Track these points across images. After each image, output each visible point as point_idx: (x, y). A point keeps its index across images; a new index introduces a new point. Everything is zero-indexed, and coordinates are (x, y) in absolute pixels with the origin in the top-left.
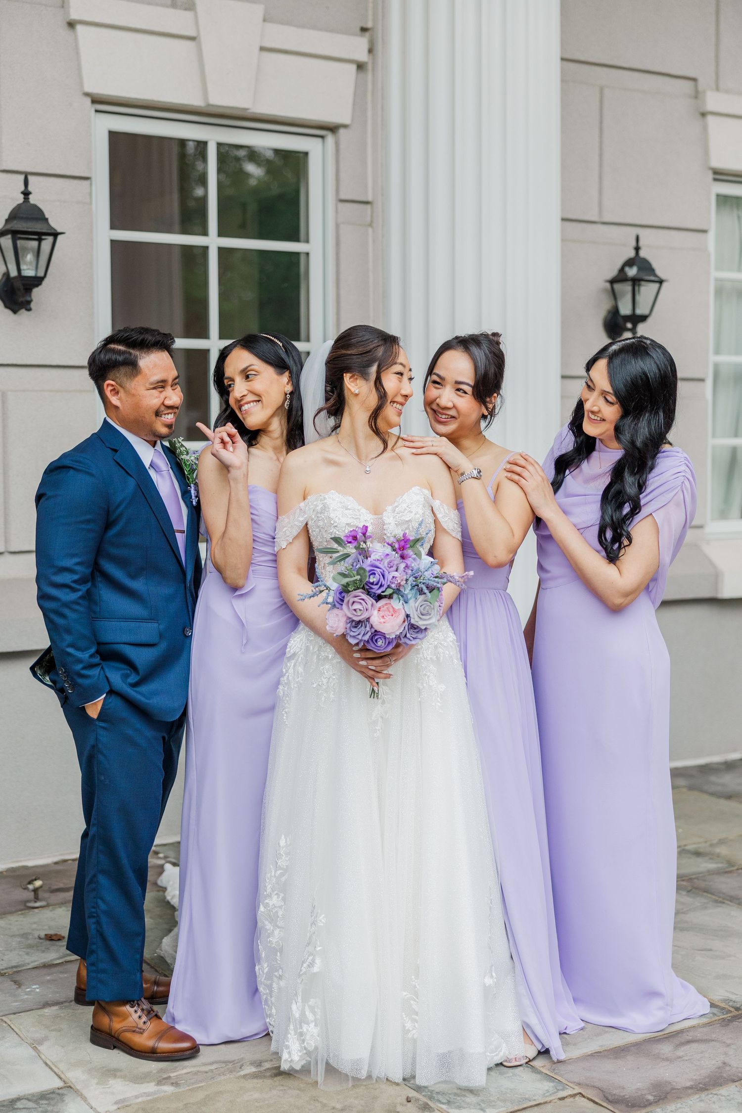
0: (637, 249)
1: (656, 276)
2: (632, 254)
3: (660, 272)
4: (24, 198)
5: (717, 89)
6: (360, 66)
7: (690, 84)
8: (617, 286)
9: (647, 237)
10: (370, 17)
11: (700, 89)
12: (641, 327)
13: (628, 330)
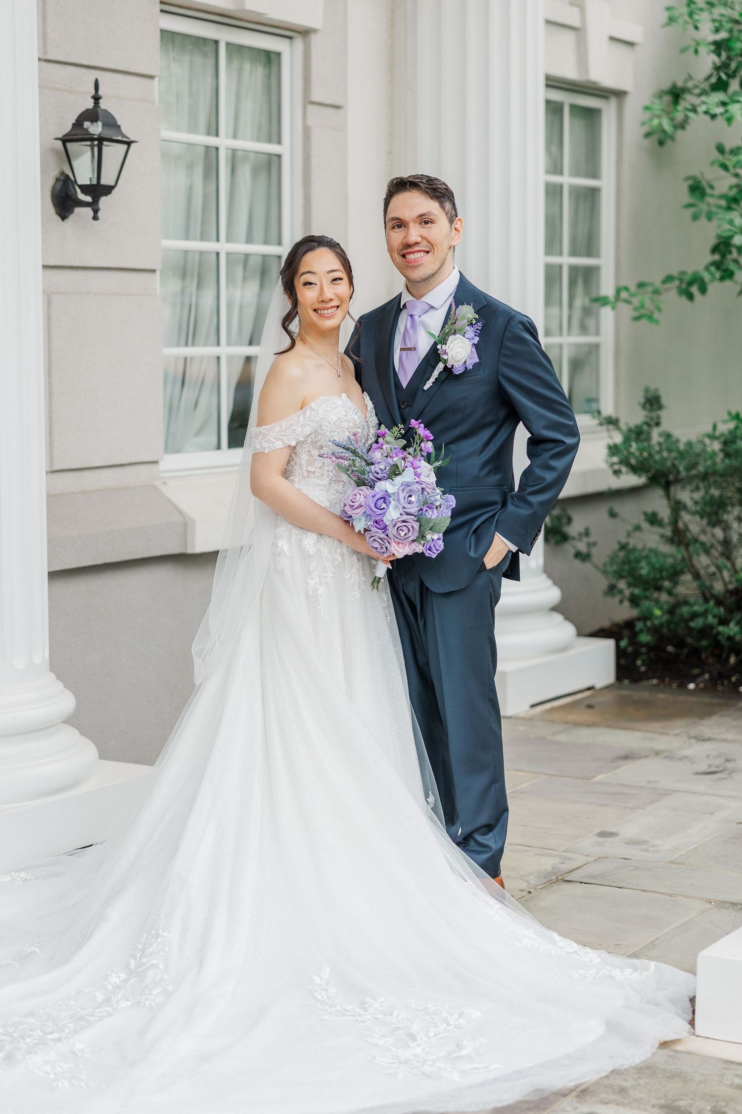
0: (97, 98)
1: (124, 136)
2: (90, 104)
3: (128, 130)
8: (68, 145)
9: (107, 84)
12: (103, 201)
13: (86, 204)
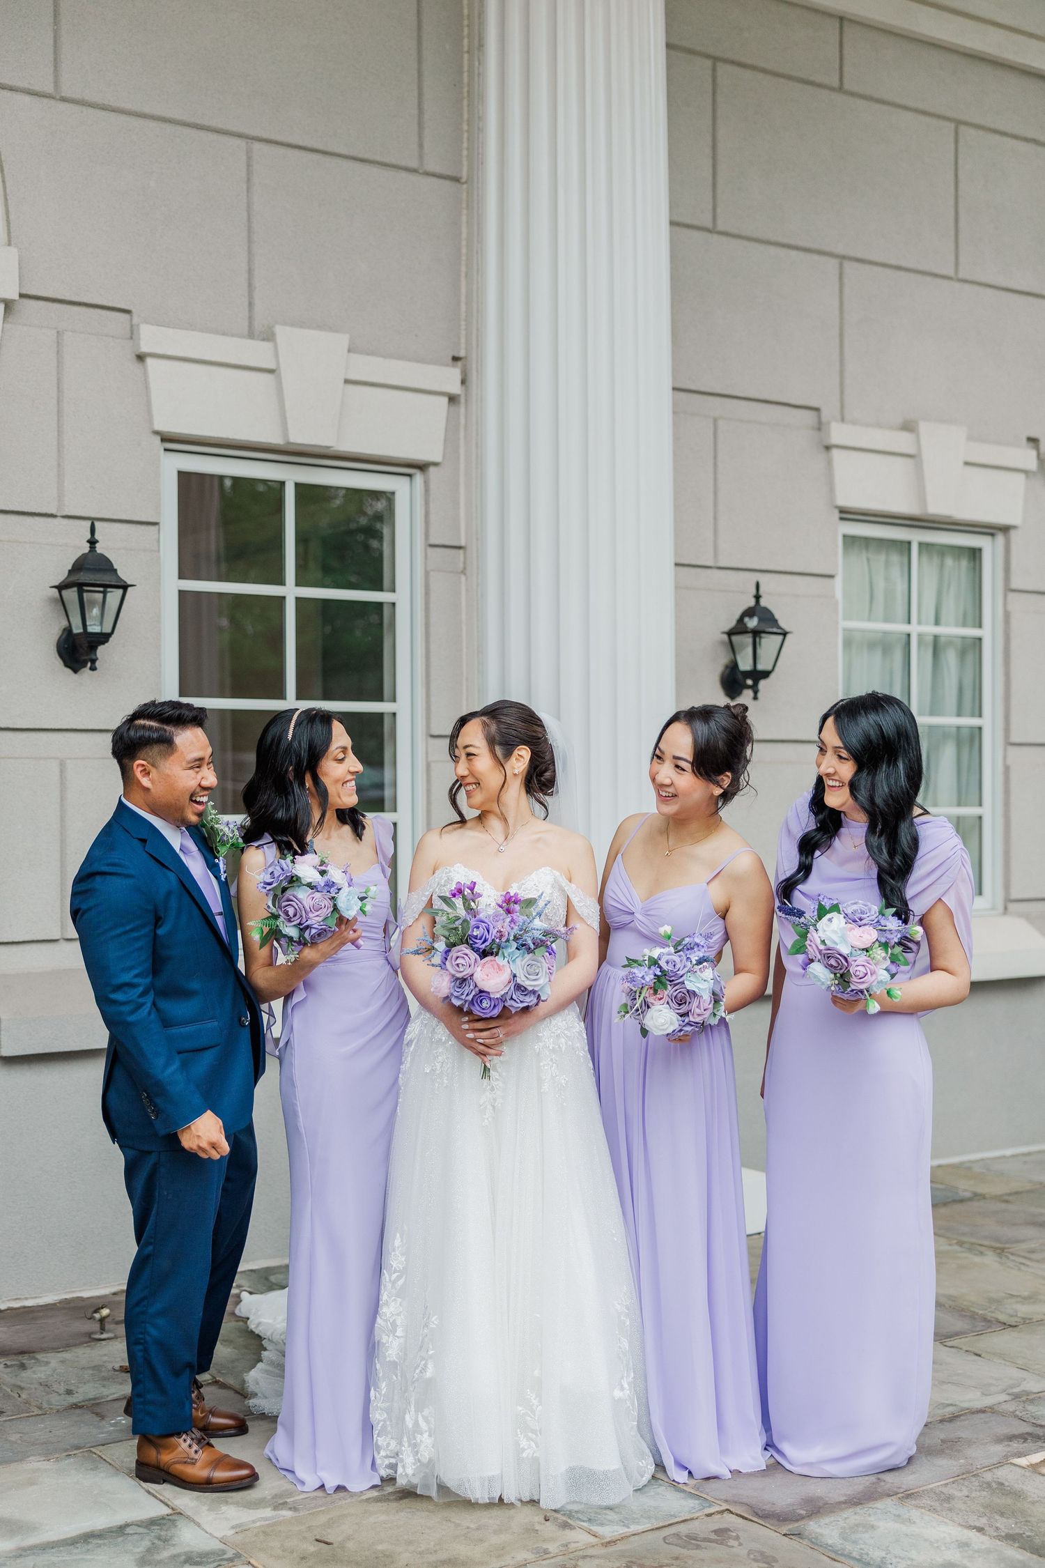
0: (758, 597)
1: (779, 627)
2: (752, 603)
3: (784, 623)
4: (90, 547)
5: (843, 420)
6: (452, 399)
7: (811, 415)
8: (734, 638)
9: (768, 584)
10: (463, 346)
11: (824, 419)
12: (763, 684)
13: (749, 687)
